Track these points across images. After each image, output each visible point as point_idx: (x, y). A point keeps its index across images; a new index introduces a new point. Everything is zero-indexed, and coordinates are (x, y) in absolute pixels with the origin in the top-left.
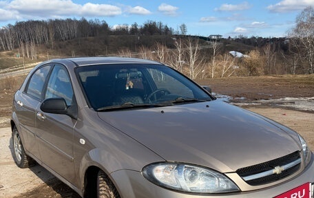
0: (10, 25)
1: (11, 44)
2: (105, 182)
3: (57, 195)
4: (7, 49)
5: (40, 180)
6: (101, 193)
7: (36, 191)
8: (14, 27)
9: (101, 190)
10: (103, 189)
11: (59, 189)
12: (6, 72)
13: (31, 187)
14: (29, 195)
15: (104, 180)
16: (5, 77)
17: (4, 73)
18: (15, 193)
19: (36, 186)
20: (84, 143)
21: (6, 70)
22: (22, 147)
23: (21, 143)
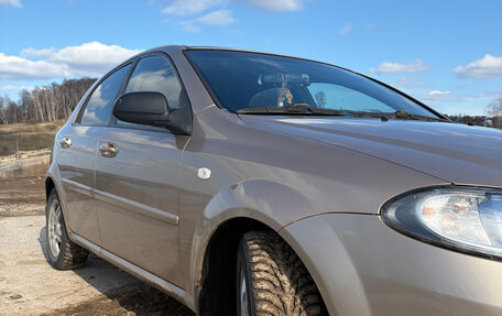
0: (54, 85)
1: (53, 112)
2: (264, 253)
3: (129, 313)
4: (47, 120)
5: (93, 289)
6: (258, 276)
7: (86, 307)
8: (61, 87)
9: (259, 271)
10: (261, 267)
11: (133, 305)
12: (42, 155)
13: (77, 300)
14: (72, 312)
15: (263, 249)
16: (39, 163)
17: (39, 155)
18: (44, 307)
19: (86, 299)
20: (208, 176)
21: (42, 151)
22: (64, 228)
23: (62, 220)
